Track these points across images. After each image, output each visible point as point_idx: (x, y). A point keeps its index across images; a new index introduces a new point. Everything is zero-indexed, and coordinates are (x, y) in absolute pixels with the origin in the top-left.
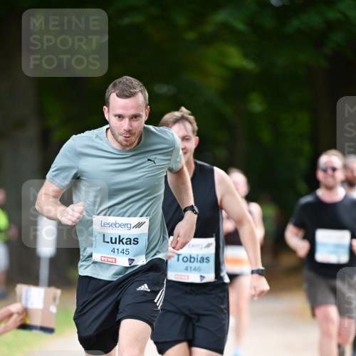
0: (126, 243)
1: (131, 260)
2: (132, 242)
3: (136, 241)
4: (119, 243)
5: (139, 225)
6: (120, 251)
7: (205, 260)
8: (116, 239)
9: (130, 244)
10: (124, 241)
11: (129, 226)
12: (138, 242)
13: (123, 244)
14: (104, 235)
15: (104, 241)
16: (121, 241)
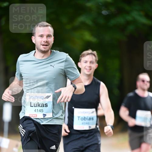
0: (41, 106)
1: (45, 115)
2: (44, 105)
3: (46, 105)
4: (38, 107)
5: (48, 97)
6: (39, 110)
7: (91, 119)
8: (36, 104)
9: (44, 107)
10: (41, 105)
11: (42, 97)
12: (47, 106)
13: (40, 107)
14: (31, 103)
15: (31, 106)
16: (39, 105)
